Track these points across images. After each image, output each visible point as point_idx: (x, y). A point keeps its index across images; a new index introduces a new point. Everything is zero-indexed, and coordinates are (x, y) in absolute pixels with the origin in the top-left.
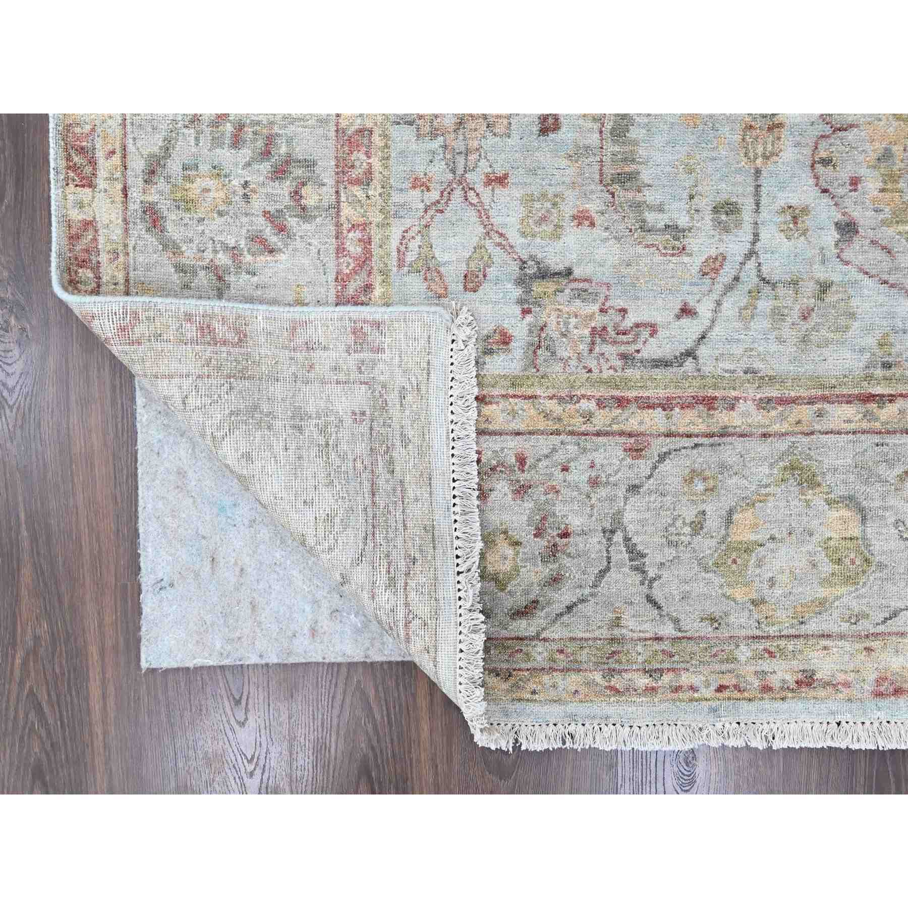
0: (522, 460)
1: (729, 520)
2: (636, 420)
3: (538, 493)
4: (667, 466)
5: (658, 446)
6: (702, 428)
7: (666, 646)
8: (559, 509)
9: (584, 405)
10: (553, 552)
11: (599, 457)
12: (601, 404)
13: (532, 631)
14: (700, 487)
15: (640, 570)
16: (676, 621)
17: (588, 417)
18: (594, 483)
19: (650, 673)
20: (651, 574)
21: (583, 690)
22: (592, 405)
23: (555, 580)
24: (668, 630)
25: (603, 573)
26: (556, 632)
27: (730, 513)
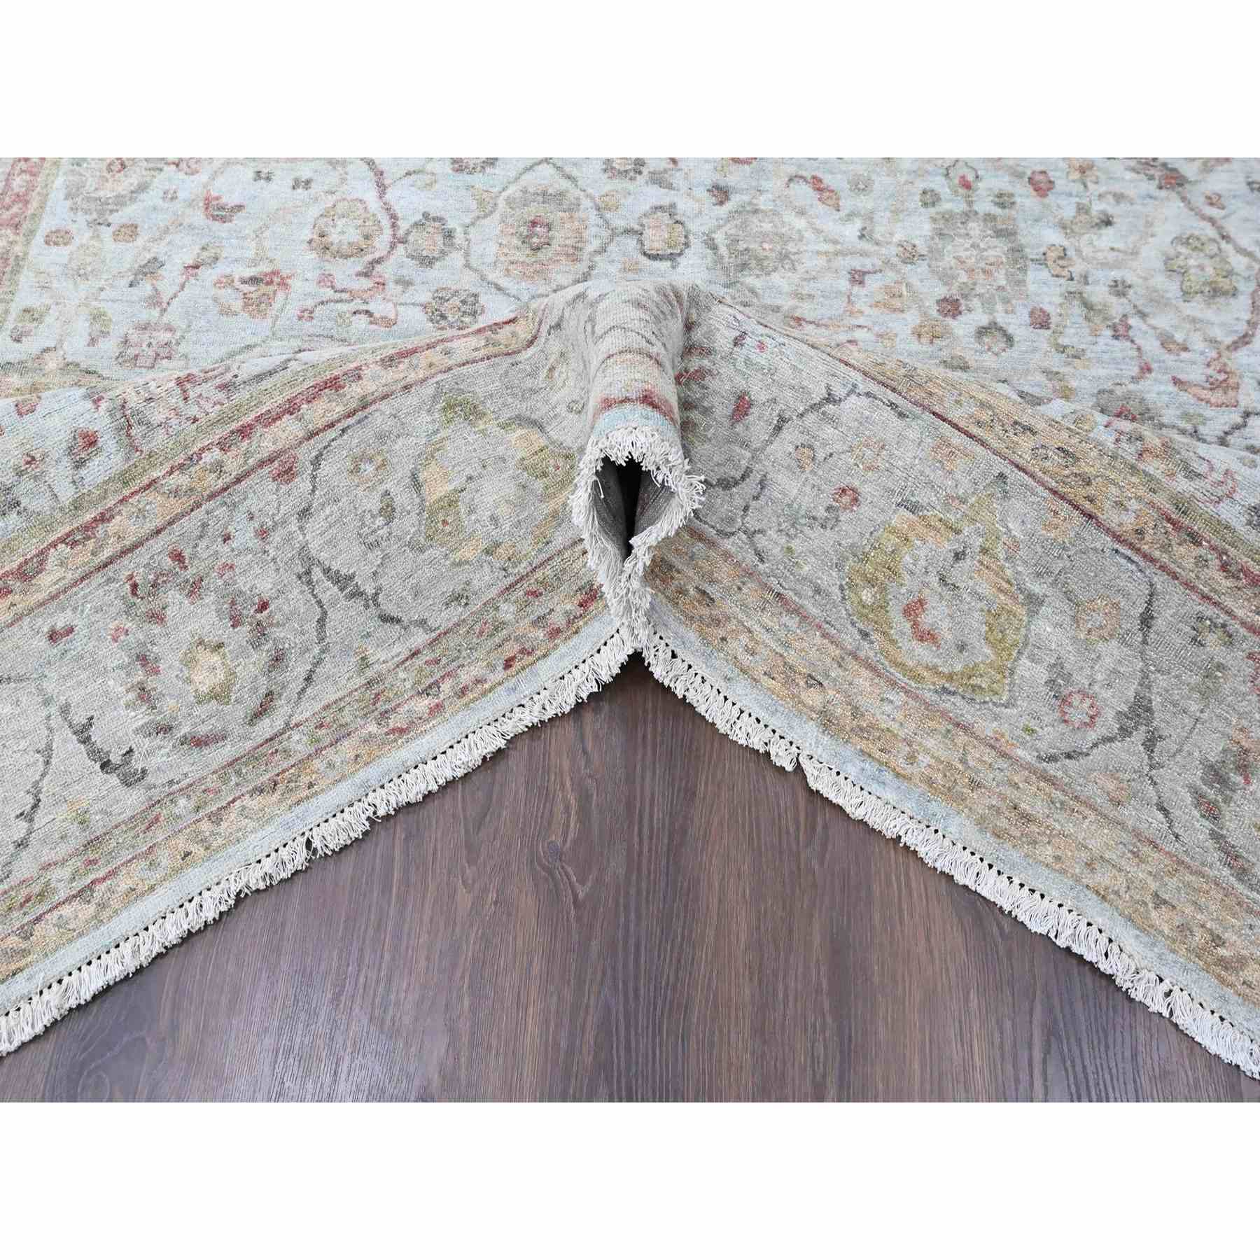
0: (178, 557)
1: (416, 484)
2: (267, 442)
3: (214, 581)
4: (326, 469)
5: (305, 454)
6: (340, 410)
7: (427, 655)
8: (243, 583)
9: (208, 458)
10: (260, 631)
11: (252, 503)
12: (223, 446)
13: (279, 724)
14: (369, 469)
15: (357, 594)
16: (422, 623)
17: (218, 468)
18: (263, 534)
19: (426, 692)
20: (370, 591)
21: (363, 751)
22: (216, 453)
23: (278, 659)
24: (419, 638)
25: (321, 622)
26: (307, 710)
27: (414, 477)
